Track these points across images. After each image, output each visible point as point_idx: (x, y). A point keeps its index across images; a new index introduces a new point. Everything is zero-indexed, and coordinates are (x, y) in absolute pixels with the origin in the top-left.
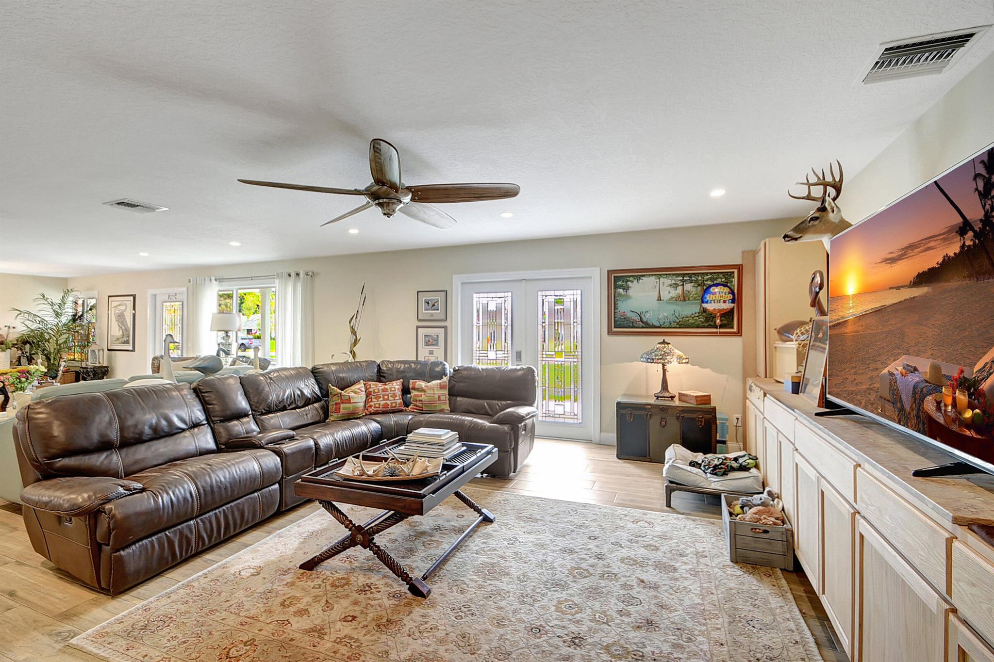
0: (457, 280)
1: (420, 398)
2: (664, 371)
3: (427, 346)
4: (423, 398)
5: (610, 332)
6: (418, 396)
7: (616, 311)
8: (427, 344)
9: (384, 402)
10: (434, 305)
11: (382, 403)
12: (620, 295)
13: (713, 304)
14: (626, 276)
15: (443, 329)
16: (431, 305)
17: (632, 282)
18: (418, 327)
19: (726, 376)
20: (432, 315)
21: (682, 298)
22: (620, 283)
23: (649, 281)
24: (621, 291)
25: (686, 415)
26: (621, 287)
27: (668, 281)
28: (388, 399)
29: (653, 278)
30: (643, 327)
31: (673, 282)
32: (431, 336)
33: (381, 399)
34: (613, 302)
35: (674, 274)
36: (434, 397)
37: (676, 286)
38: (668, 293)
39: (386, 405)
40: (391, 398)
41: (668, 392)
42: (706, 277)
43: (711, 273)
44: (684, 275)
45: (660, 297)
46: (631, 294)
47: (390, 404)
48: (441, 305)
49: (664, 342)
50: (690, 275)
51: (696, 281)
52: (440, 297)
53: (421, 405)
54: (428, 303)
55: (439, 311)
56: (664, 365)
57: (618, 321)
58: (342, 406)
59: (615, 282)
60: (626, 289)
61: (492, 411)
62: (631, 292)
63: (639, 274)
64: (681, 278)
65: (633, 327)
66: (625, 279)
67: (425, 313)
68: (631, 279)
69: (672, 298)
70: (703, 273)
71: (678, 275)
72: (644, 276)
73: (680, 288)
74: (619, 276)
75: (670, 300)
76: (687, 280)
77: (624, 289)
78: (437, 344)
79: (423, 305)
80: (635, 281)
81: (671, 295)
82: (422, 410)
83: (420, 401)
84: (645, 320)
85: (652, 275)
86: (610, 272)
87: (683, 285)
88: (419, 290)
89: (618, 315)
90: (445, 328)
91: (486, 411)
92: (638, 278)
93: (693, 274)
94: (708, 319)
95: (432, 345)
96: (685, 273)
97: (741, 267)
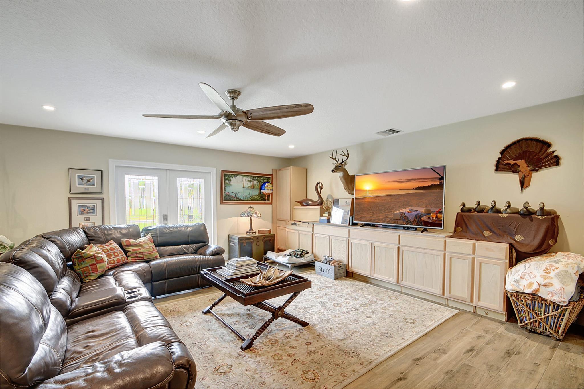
0: (112, 163)
1: (140, 251)
2: (251, 220)
3: (81, 214)
4: (142, 250)
5: (222, 203)
6: (138, 250)
7: (225, 192)
8: (82, 213)
9: (117, 258)
10: (89, 181)
11: (115, 259)
12: (227, 183)
13: (267, 191)
14: (230, 174)
15: (101, 201)
16: (85, 180)
17: (232, 177)
18: (70, 200)
19: (266, 221)
20: (87, 189)
21: (252, 187)
22: (227, 177)
23: (240, 178)
24: (227, 181)
25: (266, 239)
26: (227, 179)
27: (247, 179)
28: (118, 256)
29: (241, 176)
30: (236, 200)
31: (249, 179)
32: (86, 206)
33: (113, 256)
34: (223, 187)
35: (250, 176)
36: (150, 248)
37: (250, 181)
38: (248, 184)
39: (118, 260)
40: (120, 255)
41: (253, 230)
42: (261, 179)
43: (263, 177)
44: (253, 177)
45: (244, 186)
46: (232, 184)
47: (121, 259)
48: (96, 182)
49: (251, 208)
50: (256, 177)
51: (258, 180)
52: (96, 176)
53: (142, 256)
54: (82, 179)
55: (95, 186)
56: (251, 218)
57: (225, 197)
58: (98, 265)
59: (225, 177)
60: (230, 181)
61: (188, 251)
62: (232, 182)
63: (236, 174)
64: (252, 178)
65: (233, 200)
66: (229, 176)
67: (78, 187)
68: (232, 176)
69: (249, 187)
70: (260, 177)
71: (251, 176)
72: (237, 175)
73: (252, 182)
74: (226, 174)
75: (248, 188)
76: (254, 179)
77: (229, 181)
78: (93, 212)
79: (76, 181)
80: (234, 177)
81: (248, 185)
82: (143, 259)
83: (140, 253)
84: (237, 197)
85: (241, 175)
86: (222, 171)
87: (253, 181)
88: (71, 167)
89: (226, 194)
90: (102, 200)
91: (185, 252)
92: (235, 176)
93: (257, 176)
94: (261, 197)
95: (88, 213)
96: (254, 176)
97: (272, 175)
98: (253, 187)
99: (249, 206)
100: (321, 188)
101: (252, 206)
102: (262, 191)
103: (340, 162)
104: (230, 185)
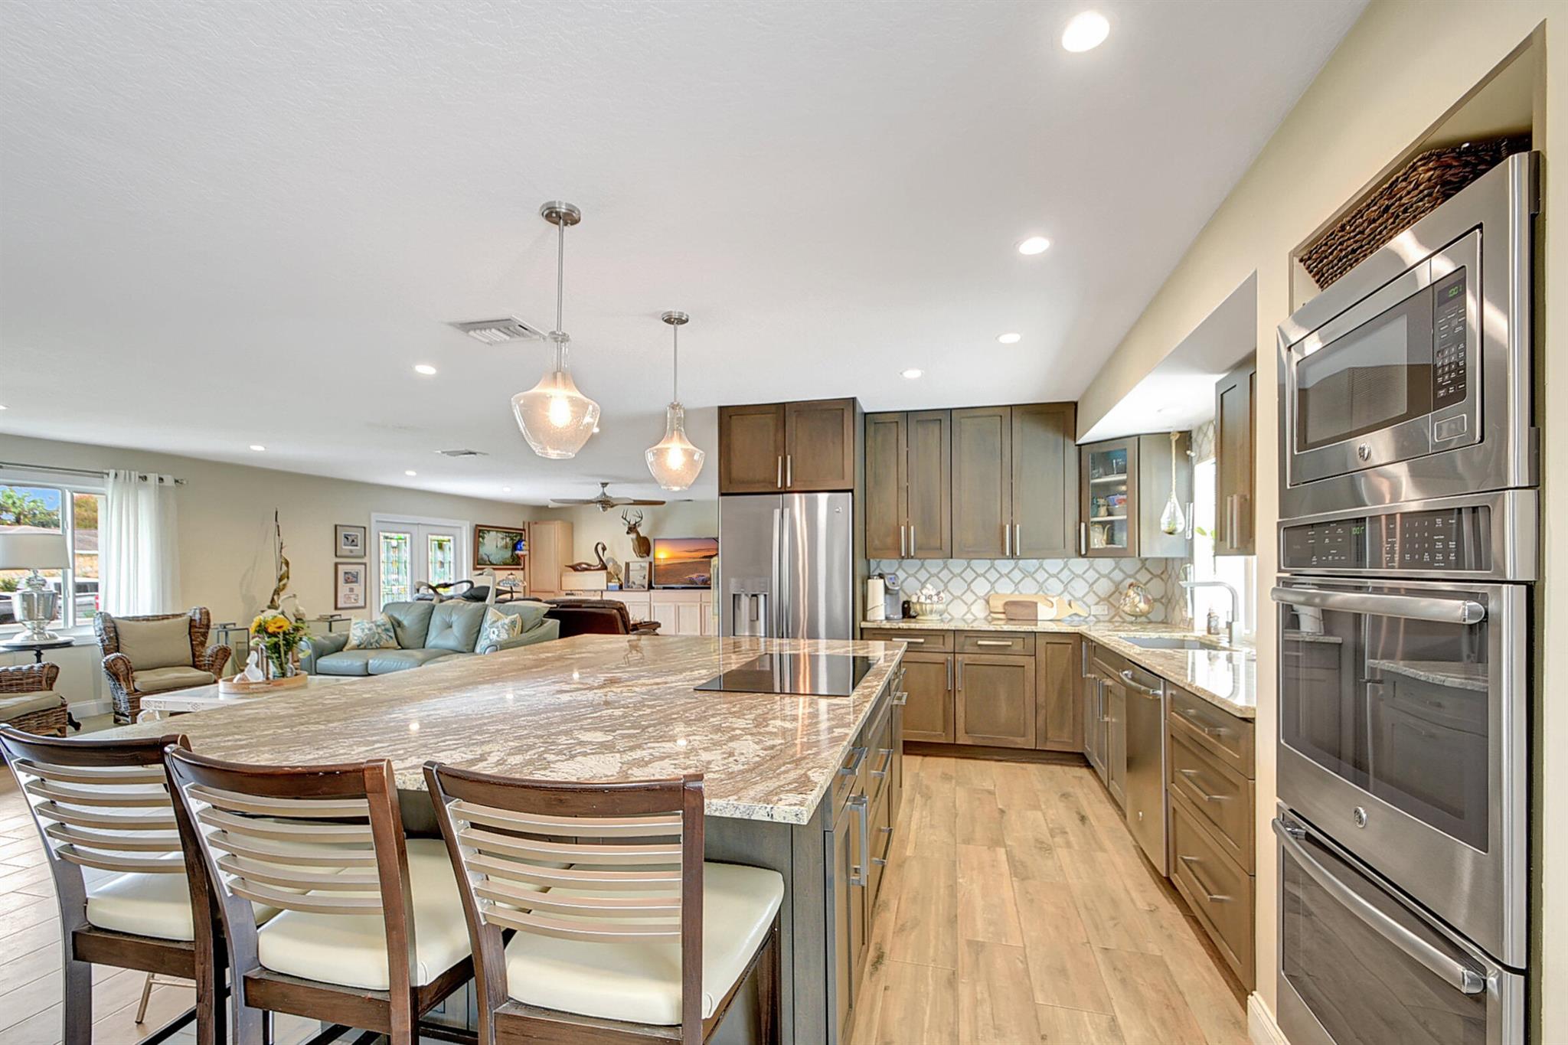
0: (374, 516)
5: (475, 568)
7: (478, 553)
8: (347, 581)
10: (353, 541)
12: (480, 542)
14: (483, 529)
15: (363, 566)
16: (350, 540)
17: (485, 534)
18: (336, 565)
20: (351, 551)
22: (480, 534)
23: (493, 534)
24: (481, 539)
26: (480, 537)
27: (500, 535)
29: (495, 532)
31: (503, 536)
32: (350, 572)
34: (476, 546)
35: (503, 531)
37: (503, 539)
38: (501, 543)
42: (514, 535)
43: (516, 533)
45: (497, 545)
46: (485, 542)
48: (360, 542)
49: (511, 574)
51: (511, 537)
52: (360, 534)
54: (347, 538)
55: (359, 547)
57: (478, 560)
60: (483, 538)
62: (485, 540)
63: (489, 528)
64: (505, 534)
66: (482, 531)
67: (343, 548)
68: (485, 532)
70: (513, 532)
72: (491, 530)
73: (505, 540)
74: (480, 529)
75: (501, 547)
76: (508, 536)
78: (356, 582)
79: (341, 540)
80: (487, 534)
84: (492, 560)
85: (495, 530)
86: (476, 525)
87: (506, 538)
88: (337, 523)
89: (478, 556)
90: (365, 564)
92: (489, 531)
93: (510, 532)
94: (513, 560)
95: (352, 582)
96: (507, 531)
97: (524, 530)
98: (506, 547)
99: (509, 572)
100: (604, 549)
101: (513, 572)
102: (518, 552)
103: (632, 522)
104: (483, 544)
